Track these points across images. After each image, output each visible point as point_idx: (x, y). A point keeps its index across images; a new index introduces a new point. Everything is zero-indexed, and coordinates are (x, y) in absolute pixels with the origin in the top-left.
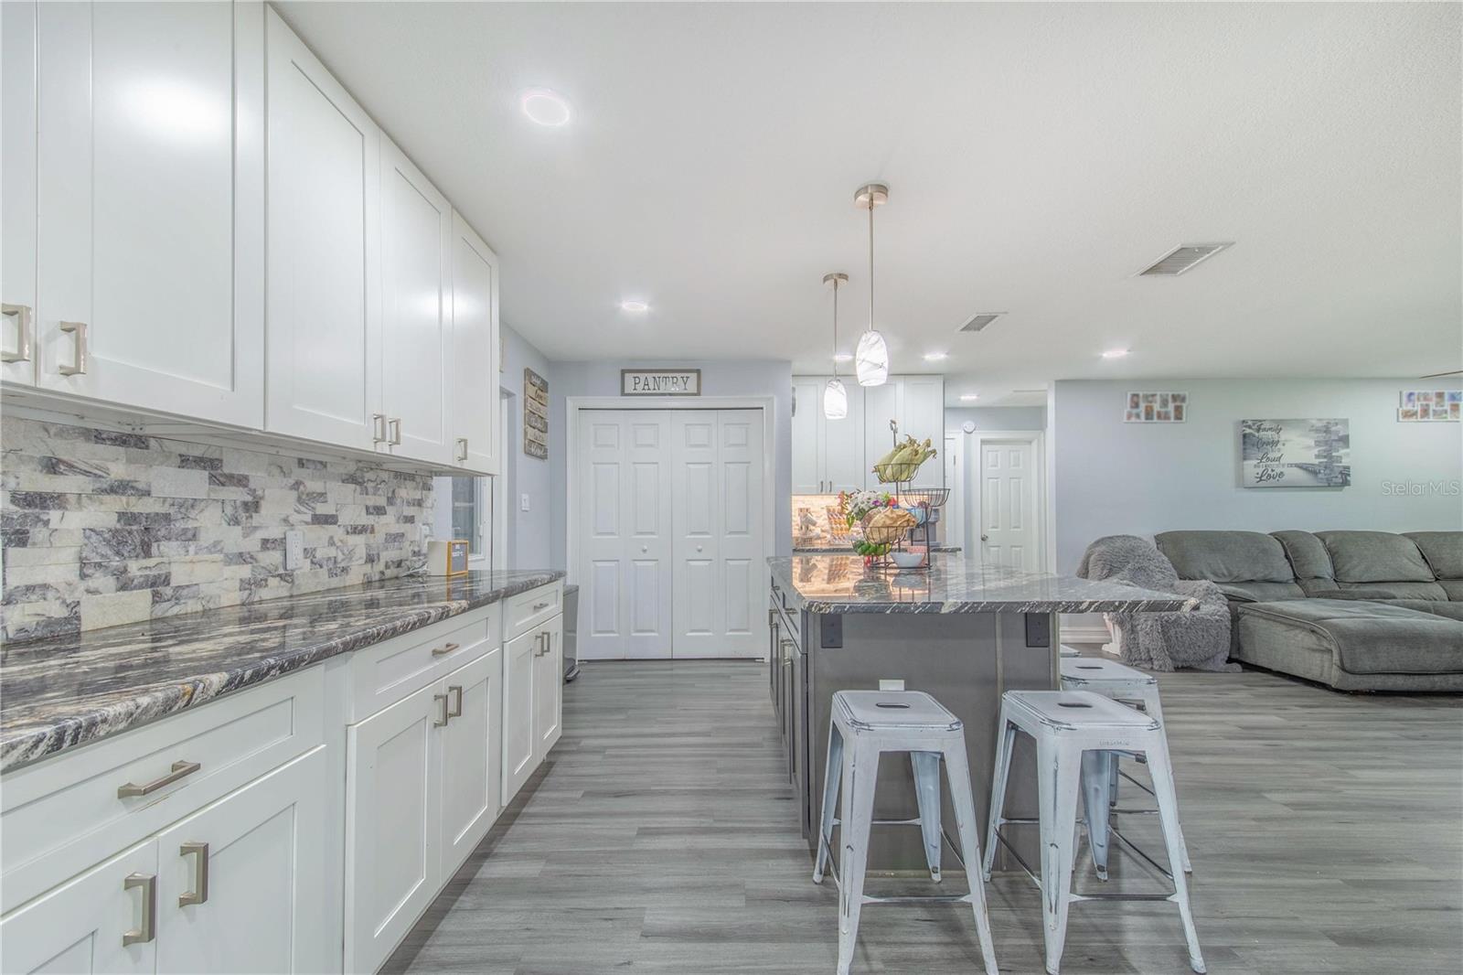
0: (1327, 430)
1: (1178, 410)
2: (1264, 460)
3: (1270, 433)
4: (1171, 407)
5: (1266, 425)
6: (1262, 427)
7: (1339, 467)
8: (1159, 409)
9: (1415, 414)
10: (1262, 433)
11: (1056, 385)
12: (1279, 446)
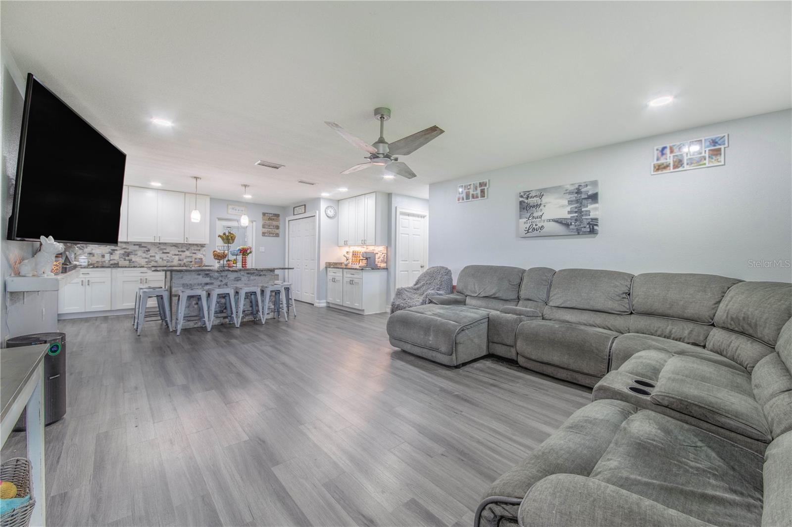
0: (578, 192)
1: (483, 191)
2: (530, 218)
3: (535, 199)
4: (479, 191)
5: (533, 194)
6: (530, 195)
7: (586, 219)
8: (473, 193)
9: (666, 167)
10: (530, 200)
11: (430, 186)
12: (542, 207)
